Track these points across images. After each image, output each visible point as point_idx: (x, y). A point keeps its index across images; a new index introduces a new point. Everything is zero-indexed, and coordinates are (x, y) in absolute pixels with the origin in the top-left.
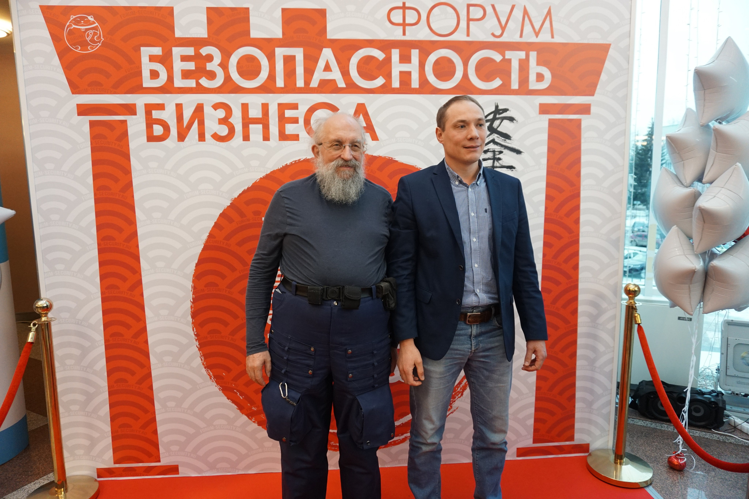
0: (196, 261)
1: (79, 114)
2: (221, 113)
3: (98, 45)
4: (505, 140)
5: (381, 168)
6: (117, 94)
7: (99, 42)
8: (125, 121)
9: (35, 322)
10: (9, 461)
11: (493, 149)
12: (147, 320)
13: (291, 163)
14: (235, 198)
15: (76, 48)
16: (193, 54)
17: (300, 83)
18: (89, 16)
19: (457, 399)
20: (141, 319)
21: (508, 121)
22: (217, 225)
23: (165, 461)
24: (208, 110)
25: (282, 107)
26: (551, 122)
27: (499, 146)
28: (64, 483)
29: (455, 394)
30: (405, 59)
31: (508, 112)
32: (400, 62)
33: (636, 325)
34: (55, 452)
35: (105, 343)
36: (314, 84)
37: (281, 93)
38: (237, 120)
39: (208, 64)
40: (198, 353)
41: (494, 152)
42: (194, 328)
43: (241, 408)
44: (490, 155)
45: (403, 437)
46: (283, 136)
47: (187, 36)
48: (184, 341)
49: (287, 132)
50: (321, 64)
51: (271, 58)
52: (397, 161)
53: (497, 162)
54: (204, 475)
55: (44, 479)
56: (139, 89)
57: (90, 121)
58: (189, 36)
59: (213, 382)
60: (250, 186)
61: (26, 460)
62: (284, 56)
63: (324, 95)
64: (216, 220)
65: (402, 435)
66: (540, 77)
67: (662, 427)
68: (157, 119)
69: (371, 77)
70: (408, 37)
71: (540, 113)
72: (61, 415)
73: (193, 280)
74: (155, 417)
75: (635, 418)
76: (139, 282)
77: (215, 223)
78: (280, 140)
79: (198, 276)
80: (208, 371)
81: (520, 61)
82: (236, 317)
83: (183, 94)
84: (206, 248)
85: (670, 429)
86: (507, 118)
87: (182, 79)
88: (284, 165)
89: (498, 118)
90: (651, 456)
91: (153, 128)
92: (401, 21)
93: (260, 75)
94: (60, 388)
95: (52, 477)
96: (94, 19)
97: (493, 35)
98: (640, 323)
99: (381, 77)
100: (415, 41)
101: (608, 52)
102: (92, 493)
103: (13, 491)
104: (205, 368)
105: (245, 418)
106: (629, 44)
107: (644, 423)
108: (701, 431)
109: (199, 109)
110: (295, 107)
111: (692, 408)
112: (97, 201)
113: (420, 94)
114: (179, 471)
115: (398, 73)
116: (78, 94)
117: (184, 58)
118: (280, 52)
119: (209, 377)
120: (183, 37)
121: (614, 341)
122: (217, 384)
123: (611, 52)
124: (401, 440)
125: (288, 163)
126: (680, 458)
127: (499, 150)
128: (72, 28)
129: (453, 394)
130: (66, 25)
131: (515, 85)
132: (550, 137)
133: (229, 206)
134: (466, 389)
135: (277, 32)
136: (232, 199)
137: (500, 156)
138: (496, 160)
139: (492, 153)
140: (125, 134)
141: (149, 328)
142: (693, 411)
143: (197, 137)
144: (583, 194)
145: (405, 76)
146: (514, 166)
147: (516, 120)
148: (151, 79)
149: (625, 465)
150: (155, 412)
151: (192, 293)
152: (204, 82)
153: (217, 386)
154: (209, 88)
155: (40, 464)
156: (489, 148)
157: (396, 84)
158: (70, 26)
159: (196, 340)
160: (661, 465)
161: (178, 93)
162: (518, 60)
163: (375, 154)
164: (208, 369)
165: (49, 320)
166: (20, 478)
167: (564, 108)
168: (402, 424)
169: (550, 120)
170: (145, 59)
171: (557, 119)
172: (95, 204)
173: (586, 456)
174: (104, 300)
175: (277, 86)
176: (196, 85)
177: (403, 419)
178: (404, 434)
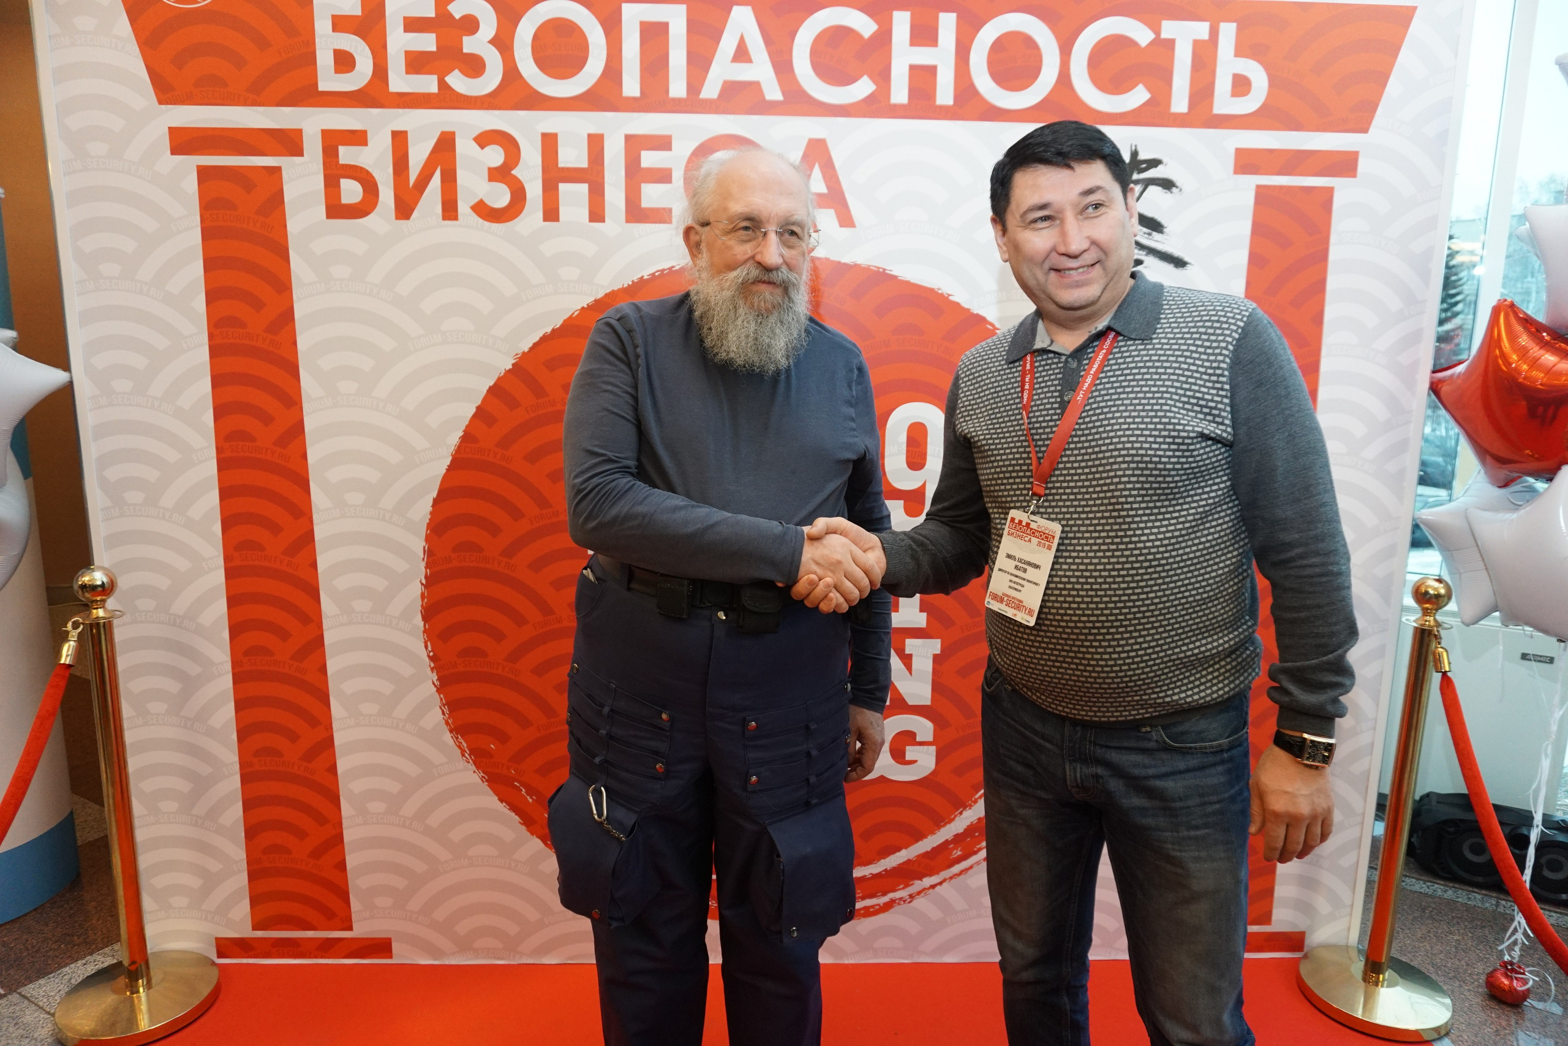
0: (435, 494)
1: (175, 151)
2: (495, 156)
4: (1149, 234)
5: (858, 294)
6: (259, 105)
8: (278, 170)
9: (77, 620)
10: (35, 910)
12: (324, 621)
13: (653, 274)
14: (524, 353)
16: (433, 15)
17: (678, 88)
20: (312, 619)
21: (1160, 188)
22: (481, 413)
23: (362, 928)
24: (465, 147)
25: (635, 144)
26: (1263, 195)
28: (144, 968)
30: (924, 35)
31: (1160, 167)
32: (913, 43)
33: (1435, 674)
34: (123, 903)
35: (233, 668)
36: (710, 90)
37: (634, 111)
38: (530, 172)
39: (466, 39)
40: (436, 699)
42: (429, 644)
43: (528, 821)
45: (883, 900)
46: (636, 213)
48: (406, 670)
49: (645, 203)
50: (727, 45)
52: (895, 277)
54: (447, 963)
55: (105, 954)
56: (309, 95)
57: (198, 166)
59: (469, 762)
60: (558, 326)
61: (71, 908)
62: (642, 24)
63: (732, 116)
64: (479, 403)
65: (884, 894)
66: (1241, 85)
67: (1469, 898)
68: (350, 166)
69: (844, 79)
71: (1236, 172)
72: (137, 822)
73: (427, 535)
74: (342, 832)
76: (309, 537)
77: (478, 408)
78: (627, 221)
79: (438, 528)
80: (457, 738)
81: (1197, 44)
82: (520, 620)
83: (409, 107)
84: (457, 464)
85: (1488, 905)
86: (1157, 182)
87: (408, 72)
88: (635, 279)
90: (1445, 966)
91: (338, 185)
93: (586, 69)
94: (133, 764)
95: (117, 953)
98: (1447, 669)
99: (865, 78)
101: (1408, 27)
102: (205, 991)
103: (38, 978)
104: (451, 731)
105: (536, 844)
106: (1462, 8)
107: (1428, 887)
108: (1561, 913)
109: (446, 144)
110: (663, 143)
111: (1543, 861)
112: (216, 351)
113: (954, 120)
114: (394, 951)
115: (907, 69)
116: (171, 104)
117: (413, 25)
119: (459, 751)
121: (1378, 705)
122: (477, 767)
123: (1416, 27)
124: (881, 905)
125: (646, 274)
126: (1516, 978)
131: (1180, 103)
132: (1258, 229)
133: (510, 371)
136: (517, 354)
140: (277, 198)
141: (329, 638)
142: (1545, 869)
143: (438, 209)
144: (1326, 365)
145: (922, 78)
147: (1177, 187)
148: (336, 72)
149: (1387, 987)
150: (340, 824)
151: (423, 564)
152: (457, 81)
153: (476, 771)
154: (465, 96)
155: (98, 919)
157: (900, 94)
159: (432, 669)
160: (1469, 990)
161: (398, 107)
162: (1191, 43)
163: (847, 259)
164: (457, 734)
165: (107, 616)
166: (55, 950)
167: (1295, 161)
168: (886, 870)
169: (1259, 187)
170: (322, 26)
171: (1275, 187)
172: (211, 357)
173: (1298, 960)
174: (231, 573)
175: (624, 94)
176: (439, 89)
177: (887, 860)
178: (889, 892)
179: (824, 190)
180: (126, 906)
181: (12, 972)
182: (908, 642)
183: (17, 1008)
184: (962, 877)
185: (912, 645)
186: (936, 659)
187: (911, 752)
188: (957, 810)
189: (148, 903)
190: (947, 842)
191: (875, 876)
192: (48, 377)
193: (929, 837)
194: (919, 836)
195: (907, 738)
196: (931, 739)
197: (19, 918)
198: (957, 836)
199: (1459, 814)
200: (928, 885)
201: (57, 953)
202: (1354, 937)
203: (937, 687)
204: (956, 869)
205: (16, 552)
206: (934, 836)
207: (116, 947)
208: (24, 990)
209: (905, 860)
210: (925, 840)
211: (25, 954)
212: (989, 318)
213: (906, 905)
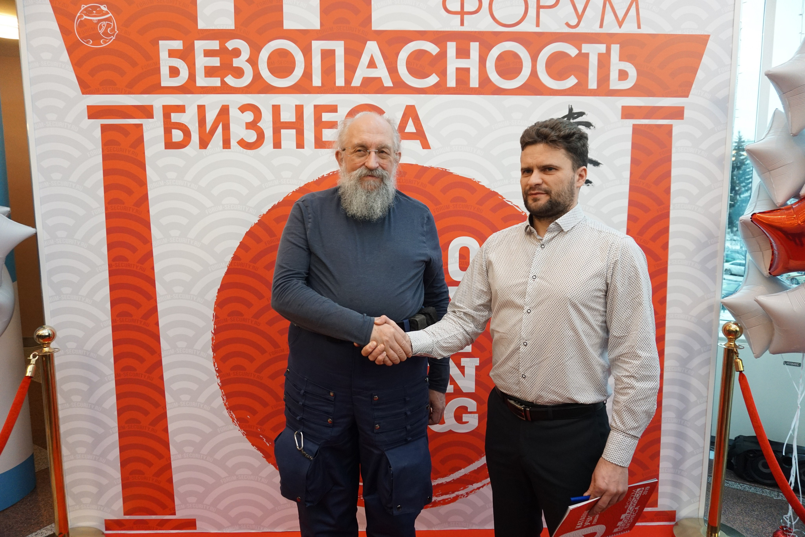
0: (219, 287)
1: (90, 117)
2: (249, 116)
3: (112, 38)
5: (433, 182)
6: (132, 94)
7: (113, 35)
8: (141, 126)
9: (35, 354)
10: (12, 506)
12: (162, 353)
13: (329, 174)
14: (264, 214)
15: (88, 42)
16: (218, 48)
17: (340, 81)
18: (102, 5)
20: (156, 351)
22: (242, 245)
23: (181, 513)
24: (234, 113)
25: (319, 110)
26: (636, 129)
28: (66, 536)
30: (463, 53)
31: (584, 116)
32: (457, 58)
33: (736, 372)
34: (56, 501)
35: (115, 378)
36: (356, 82)
37: (318, 93)
38: (266, 123)
39: (234, 59)
40: (220, 392)
42: (216, 363)
43: (267, 456)
45: (453, 495)
46: (320, 144)
47: (211, 28)
48: (204, 377)
49: (324, 139)
50: (365, 60)
51: (307, 52)
52: (452, 173)
54: (225, 532)
55: (47, 529)
56: (157, 89)
57: (101, 124)
58: (214, 28)
59: (236, 425)
60: (281, 201)
62: (322, 50)
63: (368, 95)
64: (241, 240)
65: (453, 492)
66: (623, 75)
67: (763, 492)
68: (177, 123)
69: (423, 75)
70: (467, 28)
71: (622, 118)
72: (64, 459)
73: (215, 308)
74: (171, 463)
75: (730, 480)
76: (155, 309)
77: (240, 242)
78: (315, 148)
79: (220, 304)
80: (230, 413)
81: (600, 55)
82: (263, 351)
83: (206, 94)
84: (231, 271)
85: (773, 495)
86: (583, 123)
87: (206, 77)
88: (320, 176)
91: (172, 133)
92: (459, 9)
93: (294, 73)
94: (63, 428)
96: (108, 9)
97: (568, 25)
98: (742, 370)
99: (434, 74)
100: (475, 32)
101: (706, 45)
104: (227, 409)
105: (270, 467)
106: (733, 35)
107: (741, 487)
109: (224, 111)
110: (333, 109)
111: (802, 472)
112: (108, 216)
113: (479, 95)
114: (197, 526)
115: (455, 70)
116: (88, 94)
117: (208, 53)
118: (317, 46)
119: (231, 419)
120: (207, 28)
121: (708, 389)
122: (241, 428)
123: (710, 45)
124: (452, 498)
125: (325, 174)
128: (83, 19)
130: (76, 16)
131: (593, 84)
132: (634, 146)
133: (257, 223)
135: (315, 24)
136: (260, 215)
140: (141, 140)
141: (165, 361)
143: (221, 143)
144: (673, 214)
145: (463, 74)
147: (593, 126)
148: (170, 77)
150: (169, 458)
151: (213, 323)
152: (230, 80)
153: (240, 430)
154: (234, 87)
155: (45, 511)
157: (451, 82)
158: (81, 16)
159: (217, 377)
161: (201, 94)
162: (597, 55)
163: (426, 165)
164: (230, 411)
165: (51, 351)
167: (652, 112)
168: (453, 480)
169: (634, 125)
170: (164, 55)
171: (642, 125)
172: (106, 219)
173: (672, 526)
174: (115, 329)
175: (313, 85)
176: (221, 84)
177: (454, 474)
178: (455, 491)
179: (415, 131)
180: (58, 503)
182: (463, 360)
185: (464, 361)
186: (477, 367)
187: (465, 418)
189: (69, 501)
191: (448, 483)
192: (24, 231)
193: (476, 462)
194: (471, 462)
195: (463, 410)
196: (475, 410)
197: (3, 511)
199: (754, 447)
200: (476, 488)
202: (701, 513)
203: (478, 382)
205: (5, 319)
206: (478, 462)
207: (53, 525)
209: (463, 474)
210: (474, 464)
211: (5, 530)
212: (500, 193)
213: (465, 498)
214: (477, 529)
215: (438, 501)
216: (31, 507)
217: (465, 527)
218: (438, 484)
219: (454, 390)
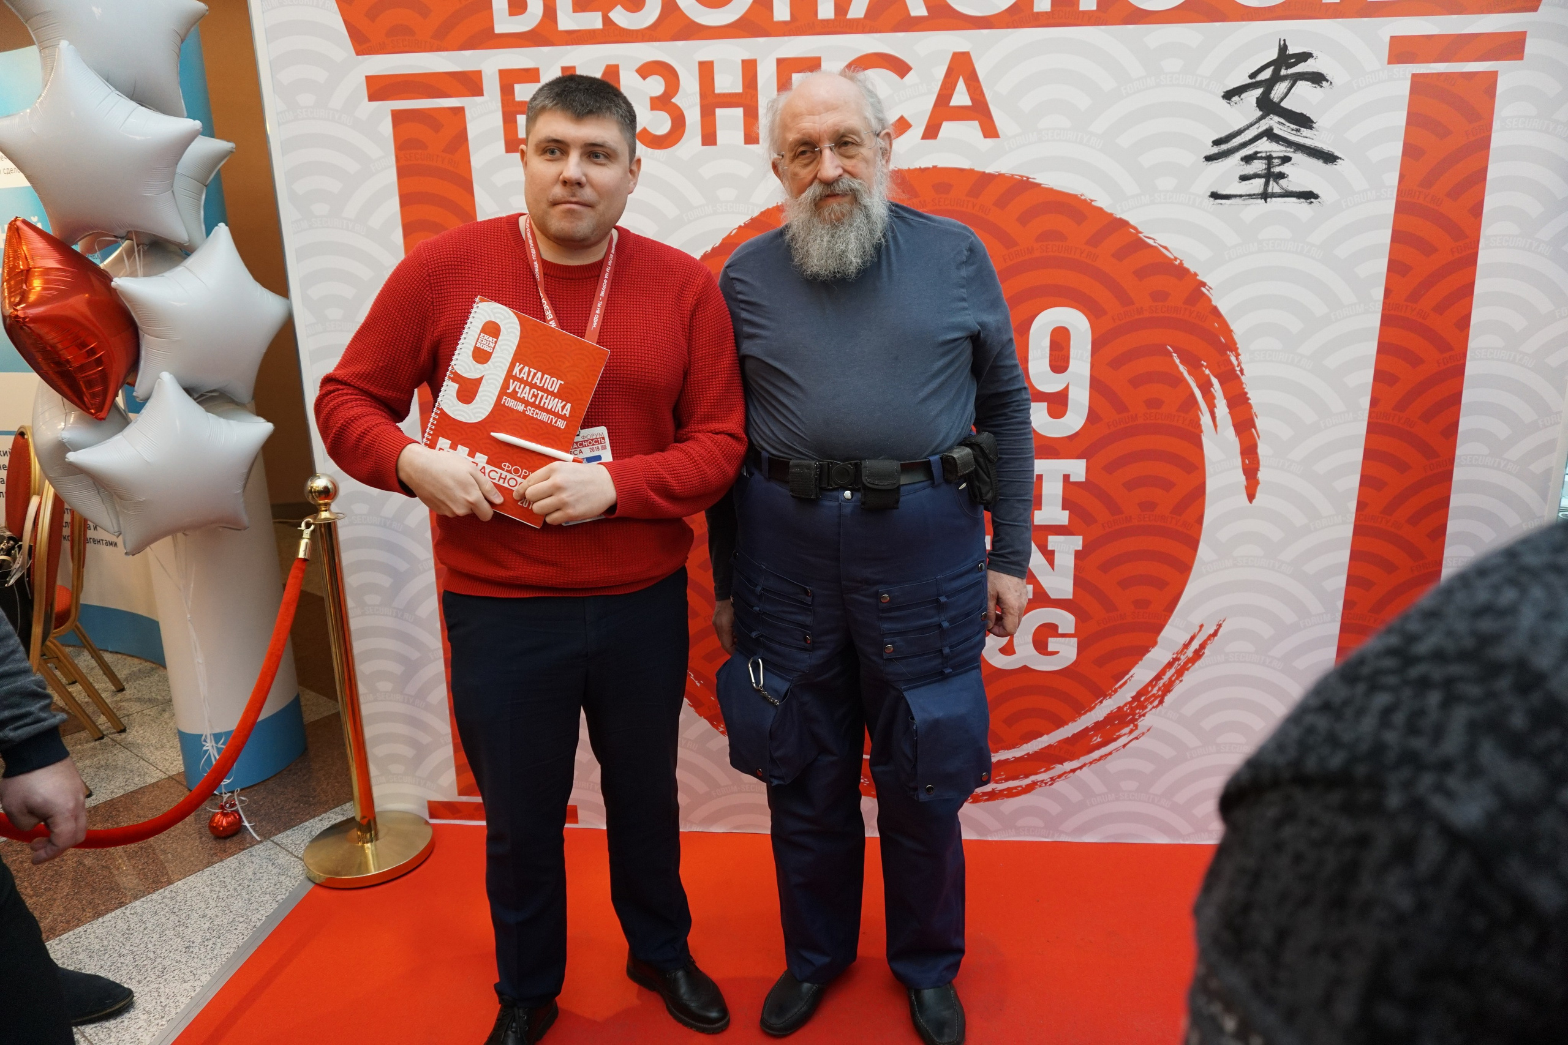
1: (372, 98)
2: (656, 86)
4: (1298, 130)
5: (1002, 202)
6: (443, 50)
8: (462, 110)
9: (309, 521)
10: (275, 775)
11: (1266, 152)
17: (826, 10)
19: (1151, 710)
21: (1309, 83)
24: (628, 78)
25: (787, 68)
26: (1419, 84)
27: (1283, 145)
28: (372, 824)
29: (1146, 700)
31: (1310, 61)
36: (856, 11)
37: (785, 35)
38: (689, 99)
41: (1269, 158)
44: (1258, 166)
45: (1028, 781)
52: (1038, 185)
53: (1275, 183)
55: (336, 813)
56: (487, 39)
57: (392, 111)
60: (717, 245)
61: (304, 775)
63: (878, 35)
65: (1026, 776)
71: (1390, 63)
72: (362, 699)
83: (576, 44)
86: (1306, 76)
87: (574, 11)
89: (1285, 78)
91: (515, 121)
94: (358, 647)
95: (351, 810)
102: (422, 845)
103: (286, 829)
105: (704, 724)
110: (812, 64)
113: (1098, 25)
114: (580, 817)
116: (367, 54)
127: (1282, 154)
129: (1142, 699)
132: (1414, 119)
134: (1171, 690)
137: (1285, 169)
138: (1272, 179)
139: (1264, 161)
140: (462, 136)
144: (1485, 257)
146: (1315, 192)
147: (1327, 81)
148: (511, 14)
152: (621, 17)
154: (630, 30)
155: (328, 784)
156: (1259, 150)
157: (1043, 2)
161: (567, 45)
163: (990, 169)
165: (332, 517)
166: (296, 808)
167: (1454, 47)
169: (1414, 75)
171: (1432, 74)
175: (775, 19)
176: (604, 23)
177: (1029, 744)
178: (1031, 775)
179: (967, 102)
180: (357, 768)
181: (264, 823)
183: (272, 852)
184: (1101, 762)
185: (1054, 542)
186: (1077, 553)
187: (1053, 644)
188: (1098, 699)
190: (1087, 730)
191: (1018, 760)
193: (1070, 724)
194: (1060, 723)
195: (1048, 630)
196: (1073, 631)
197: (264, 781)
198: (1097, 723)
200: (1068, 769)
201: (298, 811)
203: (1078, 581)
204: (1096, 754)
206: (1075, 723)
207: (349, 805)
208: (276, 838)
209: (1046, 745)
210: (1066, 727)
211: (273, 810)
212: (1132, 222)
213: (1048, 787)
214: (1069, 840)
215: (1000, 791)
216: (305, 778)
217: (1046, 837)
218: (999, 761)
219: (1034, 594)
